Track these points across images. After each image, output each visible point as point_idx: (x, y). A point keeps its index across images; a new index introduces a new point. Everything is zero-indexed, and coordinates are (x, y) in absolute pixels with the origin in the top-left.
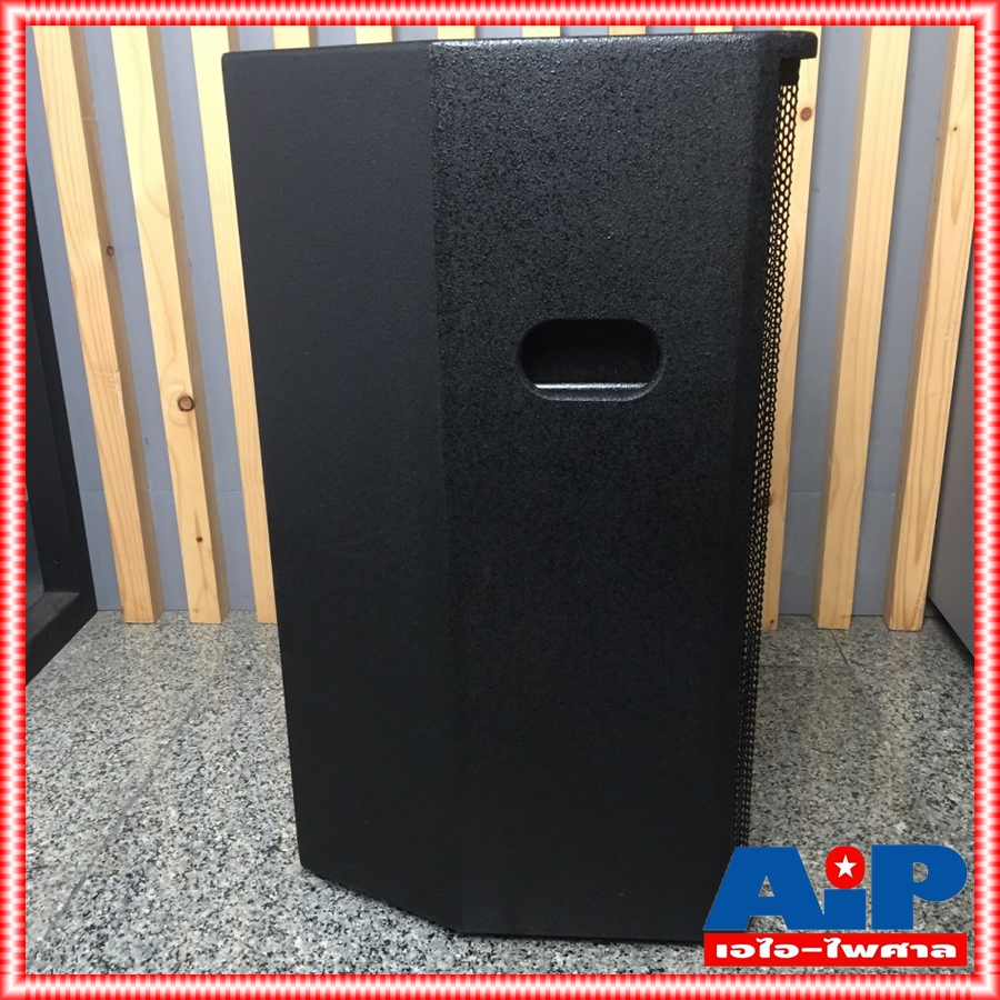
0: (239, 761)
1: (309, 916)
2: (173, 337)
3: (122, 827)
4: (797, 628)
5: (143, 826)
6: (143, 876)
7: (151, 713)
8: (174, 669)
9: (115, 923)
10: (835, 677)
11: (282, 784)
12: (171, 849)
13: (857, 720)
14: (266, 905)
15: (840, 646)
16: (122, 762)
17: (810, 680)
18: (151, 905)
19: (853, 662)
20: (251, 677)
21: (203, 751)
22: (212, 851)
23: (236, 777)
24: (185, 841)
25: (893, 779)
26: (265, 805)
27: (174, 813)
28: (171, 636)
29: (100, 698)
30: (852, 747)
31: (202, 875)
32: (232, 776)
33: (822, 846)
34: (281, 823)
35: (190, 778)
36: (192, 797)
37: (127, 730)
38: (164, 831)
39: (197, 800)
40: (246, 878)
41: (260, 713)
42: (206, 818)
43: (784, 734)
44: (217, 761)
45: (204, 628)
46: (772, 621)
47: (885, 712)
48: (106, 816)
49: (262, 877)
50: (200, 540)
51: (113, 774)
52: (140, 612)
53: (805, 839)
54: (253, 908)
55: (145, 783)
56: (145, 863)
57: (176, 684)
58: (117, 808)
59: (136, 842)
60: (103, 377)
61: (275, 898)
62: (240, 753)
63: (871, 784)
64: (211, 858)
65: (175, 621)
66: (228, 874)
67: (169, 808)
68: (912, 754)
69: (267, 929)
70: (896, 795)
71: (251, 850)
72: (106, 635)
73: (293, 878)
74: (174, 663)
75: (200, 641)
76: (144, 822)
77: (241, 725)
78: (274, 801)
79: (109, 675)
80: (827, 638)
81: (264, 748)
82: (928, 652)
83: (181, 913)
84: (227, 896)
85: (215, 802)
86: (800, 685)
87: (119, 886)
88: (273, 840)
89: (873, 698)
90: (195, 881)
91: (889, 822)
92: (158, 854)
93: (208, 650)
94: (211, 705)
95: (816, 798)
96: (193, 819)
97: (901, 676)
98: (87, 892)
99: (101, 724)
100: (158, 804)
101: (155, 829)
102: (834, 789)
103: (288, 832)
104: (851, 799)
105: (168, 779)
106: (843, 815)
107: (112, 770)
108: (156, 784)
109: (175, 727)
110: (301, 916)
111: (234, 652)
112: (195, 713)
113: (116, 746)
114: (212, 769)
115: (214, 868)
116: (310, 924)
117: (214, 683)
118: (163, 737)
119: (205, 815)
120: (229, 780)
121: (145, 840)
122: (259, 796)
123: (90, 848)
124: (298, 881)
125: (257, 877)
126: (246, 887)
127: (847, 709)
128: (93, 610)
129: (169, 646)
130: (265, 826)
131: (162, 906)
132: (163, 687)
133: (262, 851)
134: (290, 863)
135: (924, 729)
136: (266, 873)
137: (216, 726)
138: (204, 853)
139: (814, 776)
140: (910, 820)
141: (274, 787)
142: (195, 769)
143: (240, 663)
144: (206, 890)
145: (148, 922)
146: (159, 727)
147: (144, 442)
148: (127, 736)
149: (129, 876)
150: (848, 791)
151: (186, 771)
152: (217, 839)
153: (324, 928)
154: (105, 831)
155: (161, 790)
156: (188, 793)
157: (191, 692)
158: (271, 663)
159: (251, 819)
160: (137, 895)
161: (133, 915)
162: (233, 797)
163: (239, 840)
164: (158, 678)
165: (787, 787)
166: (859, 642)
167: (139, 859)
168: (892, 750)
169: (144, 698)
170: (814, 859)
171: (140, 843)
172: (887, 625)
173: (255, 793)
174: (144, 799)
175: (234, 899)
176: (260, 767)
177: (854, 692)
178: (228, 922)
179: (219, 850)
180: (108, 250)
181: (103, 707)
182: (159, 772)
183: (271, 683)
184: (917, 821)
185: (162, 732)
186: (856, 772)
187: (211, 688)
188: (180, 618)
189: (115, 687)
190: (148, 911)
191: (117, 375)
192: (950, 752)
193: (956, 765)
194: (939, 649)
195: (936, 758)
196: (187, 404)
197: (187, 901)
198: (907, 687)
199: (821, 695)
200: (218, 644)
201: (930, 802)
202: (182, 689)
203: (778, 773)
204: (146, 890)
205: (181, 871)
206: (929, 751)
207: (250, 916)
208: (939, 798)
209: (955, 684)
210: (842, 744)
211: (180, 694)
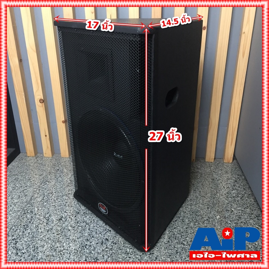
0: (54, 195)
1: (68, 237)
2: (38, 84)
3: (23, 213)
4: (200, 162)
5: (28, 213)
6: (27, 226)
7: (32, 182)
8: (39, 169)
9: (20, 238)
10: (208, 176)
11: (64, 202)
12: (35, 219)
13: (211, 188)
14: (57, 234)
15: (210, 166)
16: (24, 195)
17: (201, 176)
18: (29, 233)
19: (213, 171)
20: (58, 172)
21: (45, 192)
22: (45, 219)
23: (53, 200)
24: (38, 217)
25: (218, 204)
26: (59, 208)
27: (36, 209)
28: (39, 160)
29: (20, 177)
30: (209, 195)
31: (42, 226)
32: (51, 199)
33: (197, 222)
34: (63, 212)
35: (41, 200)
36: (41, 205)
37: (26, 186)
38: (33, 214)
39: (42, 206)
40: (53, 227)
41: (60, 182)
42: (44, 211)
43: (193, 191)
44: (48, 195)
45: (47, 158)
46: (194, 160)
47: (219, 185)
48: (19, 210)
49: (57, 227)
50: (46, 136)
51: (22, 198)
52: (31, 154)
53: (194, 220)
54: (54, 235)
55: (30, 201)
57: (39, 174)
58: (22, 208)
60: (20, 94)
61: (60, 233)
62: (54, 193)
63: (212, 205)
64: (45, 222)
65: (40, 156)
66: (49, 226)
67: (35, 208)
68: (224, 197)
69: (57, 241)
70: (218, 208)
71: (55, 220)
72: (22, 160)
73: (64, 227)
74: (39, 168)
75: (46, 162)
76: (29, 211)
77: (55, 186)
78: (62, 207)
79: (22, 171)
80: (207, 164)
81: (60, 192)
82: (233, 169)
83: (36, 236)
84: (48, 232)
85: (47, 207)
86: (199, 177)
87: (21, 228)
88: (61, 217)
89: (217, 182)
90: (40, 228)
91: (215, 215)
92: (32, 220)
93: (48, 164)
94: (48, 180)
95: (198, 209)
96: (41, 211)
97: (225, 176)
98: (13, 230)
99: (19, 184)
100: (33, 207)
101: (31, 213)
102: (203, 206)
103: (64, 215)
104: (207, 209)
105: (35, 200)
106: (204, 213)
107: (21, 197)
108: (32, 201)
109: (38, 186)
110: (66, 237)
111: (55, 165)
112: (44, 182)
113: (23, 191)
114: (47, 197)
115: (45, 224)
116: (68, 239)
118: (35, 189)
119: (44, 210)
120: (51, 200)
121: (29, 216)
122: (58, 205)
123: (15, 218)
124: (66, 228)
125: (56, 227)
126: (53, 229)
128: (19, 153)
129: (38, 163)
130: (59, 213)
131: (31, 234)
132: (36, 175)
133: (58, 220)
134: (64, 223)
135: (228, 190)
136: (58, 226)
137: (48, 186)
138: (43, 220)
139: (198, 203)
140: (221, 215)
141: (62, 203)
142: (42, 197)
143: (56, 168)
144: (43, 230)
145: (28, 238)
146: (34, 186)
147: (31, 110)
148: (26, 188)
149: (24, 226)
150: (206, 207)
151: (40, 198)
152: (46, 217)
153: (71, 241)
154: (19, 214)
155: (33, 203)
157: (43, 176)
158: (64, 168)
159: (55, 211)
160: (26, 231)
162: (51, 205)
163: (52, 217)
164: (35, 172)
165: (191, 206)
166: (216, 166)
167: (27, 221)
168: (219, 196)
169: (31, 177)
170: (195, 225)
171: (27, 217)
172: (223, 161)
173: (57, 204)
174: (29, 205)
175: (50, 232)
176: (59, 197)
177: (212, 180)
178: (48, 238)
179: (47, 219)
180: (20, 61)
181: (20, 180)
182: (33, 198)
183: (63, 174)
184: (222, 216)
186: (209, 202)
187: (48, 175)
188: (42, 155)
189: (24, 174)
190: (28, 235)
191: (23, 93)
192: (234, 197)
193: (235, 200)
194: (236, 168)
195: (230, 198)
196: (42, 101)
197: (38, 233)
198: (226, 179)
199: (203, 180)
200: (51, 163)
201: (226, 210)
202: (41, 175)
203: (189, 202)
204: (27, 230)
205: (37, 225)
206: (229, 196)
207: (53, 237)
208: (229, 209)
209: (238, 178)
210: (206, 194)
211: (40, 177)
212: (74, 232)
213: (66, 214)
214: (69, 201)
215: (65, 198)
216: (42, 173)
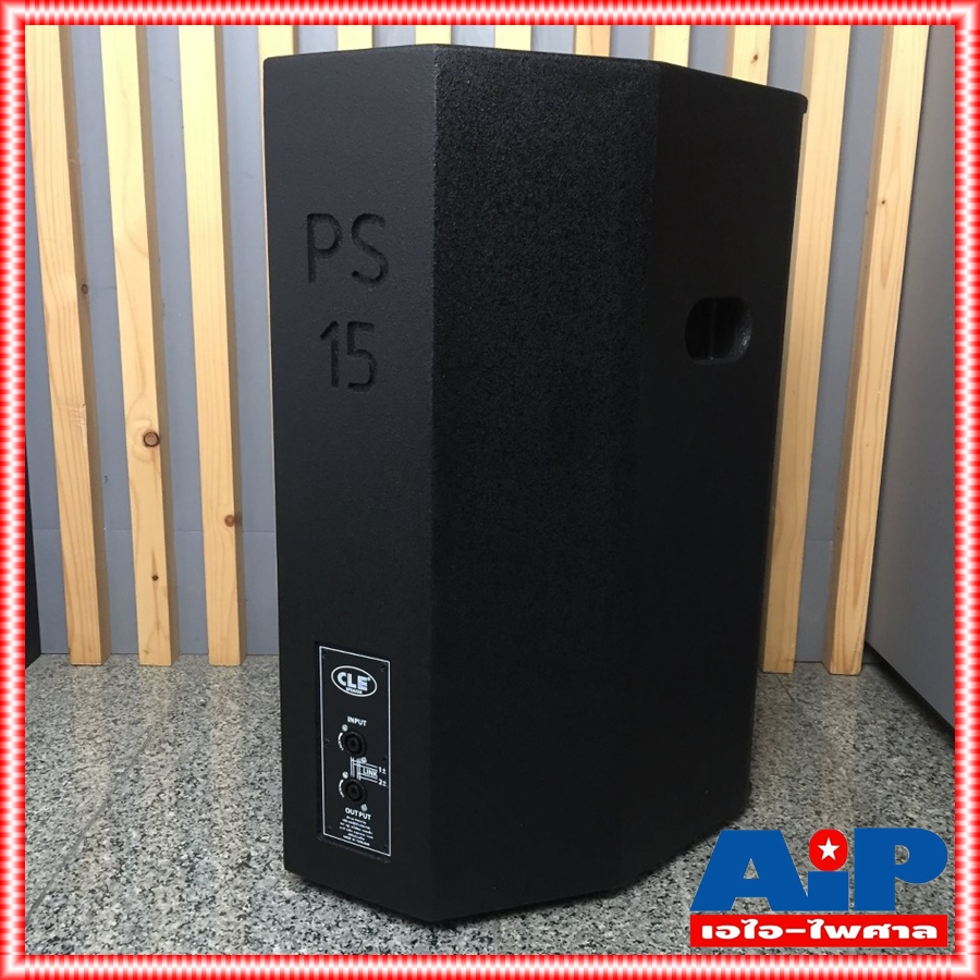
0: (199, 787)
1: (285, 926)
2: (143, 371)
3: (81, 847)
5: (104, 846)
6: (107, 891)
7: (104, 745)
8: (126, 705)
9: (80, 935)
10: (785, 714)
11: (247, 807)
12: (135, 867)
13: (810, 749)
14: (239, 917)
15: (785, 686)
16: (76, 788)
18: (117, 918)
19: (799, 700)
20: (206, 712)
21: (162, 778)
22: (178, 868)
23: (199, 802)
24: (149, 859)
25: (852, 799)
26: (231, 826)
27: (135, 834)
28: (120, 677)
29: (49, 731)
30: (809, 771)
31: (170, 890)
32: (194, 800)
34: (249, 842)
35: (150, 803)
36: (154, 819)
37: (80, 760)
38: (126, 850)
39: (158, 823)
40: (216, 892)
42: (170, 838)
44: (177, 787)
45: (154, 670)
47: (836, 743)
48: (63, 837)
49: (233, 892)
50: (155, 578)
51: (68, 799)
52: (88, 653)
54: (226, 920)
55: (102, 807)
56: (108, 879)
57: (127, 719)
58: (75, 830)
59: (97, 861)
60: (68, 411)
61: (248, 910)
62: (200, 780)
63: (831, 804)
64: (178, 875)
65: (123, 664)
66: (198, 889)
67: (130, 830)
68: (867, 778)
69: (243, 938)
70: (856, 813)
72: (51, 676)
73: (264, 891)
74: (125, 701)
75: (151, 681)
76: (104, 842)
77: (200, 755)
78: (240, 822)
79: (57, 711)
80: (773, 681)
81: (225, 775)
82: (869, 692)
83: (151, 925)
84: (197, 908)
85: (178, 824)
87: (82, 901)
88: (242, 857)
89: (823, 731)
90: (163, 896)
92: (121, 871)
93: (159, 689)
94: (168, 738)
95: (781, 816)
96: (156, 839)
97: (847, 713)
98: (48, 907)
99: (51, 754)
100: (118, 826)
101: (117, 849)
102: (797, 808)
103: (257, 851)
104: (815, 817)
105: (127, 804)
106: (809, 831)
107: (67, 796)
108: (114, 808)
109: (131, 757)
110: (277, 925)
111: (188, 691)
112: (151, 744)
113: (70, 774)
114: (172, 794)
115: (182, 884)
116: (288, 933)
117: (168, 718)
118: (118, 766)
119: (168, 836)
120: (191, 804)
121: (106, 858)
122: (223, 819)
123: (49, 866)
124: (271, 894)
125: (228, 891)
126: (217, 901)
127: (800, 740)
128: (37, 653)
129: (119, 686)
130: (232, 845)
131: (129, 919)
132: (115, 721)
133: (232, 868)
134: (262, 878)
135: (875, 757)
136: (237, 888)
137: (173, 756)
138: (170, 870)
139: (776, 797)
141: (240, 810)
142: (154, 794)
143: (194, 701)
144: (175, 903)
145: (116, 934)
146: (114, 757)
147: (104, 480)
148: (81, 766)
149: (92, 891)
150: (811, 810)
151: (145, 796)
152: (183, 858)
153: (302, 936)
154: (64, 851)
155: (120, 813)
156: (149, 816)
157: (145, 726)
158: (226, 700)
159: (217, 839)
160: (102, 909)
161: (100, 927)
162: (196, 820)
163: (206, 858)
164: (110, 714)
166: (803, 684)
167: (102, 876)
168: (848, 775)
169: (95, 731)
171: (101, 862)
172: (828, 670)
173: (220, 816)
174: (102, 821)
175: (205, 911)
176: (222, 792)
177: (805, 726)
178: (201, 932)
179: (186, 867)
180: (83, 288)
181: (53, 739)
182: (117, 797)
183: (228, 718)
185: (116, 762)
186: (816, 793)
187: (165, 722)
188: (128, 661)
189: (65, 722)
190: (114, 924)
191: (83, 410)
192: (902, 777)
193: (910, 788)
194: (878, 690)
195: (890, 782)
196: (153, 440)
197: (156, 914)
198: (853, 722)
199: (774, 728)
200: (170, 684)
202: (136, 723)
204: (111, 904)
205: (147, 886)
206: (882, 775)
207: (224, 927)
208: (898, 815)
209: (897, 719)
210: (799, 771)
211: (133, 728)
212: (309, 906)
213: (263, 847)
214: (269, 803)
215: (249, 794)
216: (138, 716)
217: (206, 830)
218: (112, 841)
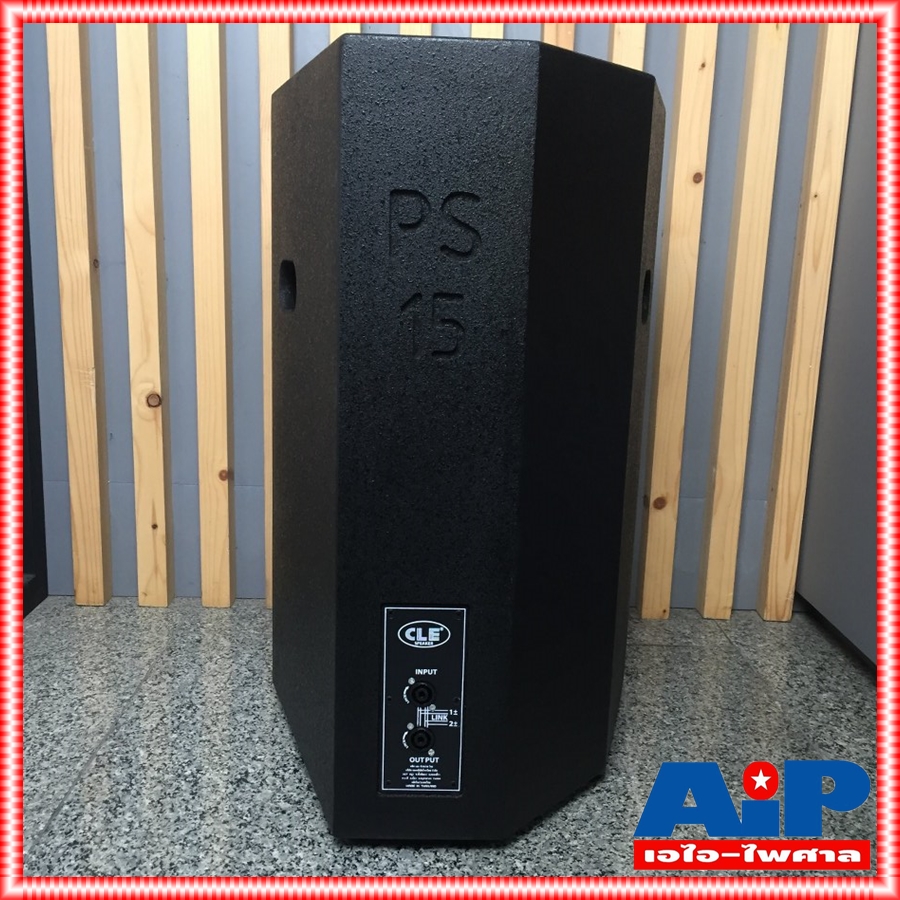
0: (198, 712)
1: (283, 833)
2: (148, 339)
3: (94, 763)
4: (686, 618)
5: (115, 763)
6: (120, 802)
7: (110, 675)
8: (128, 641)
9: (97, 840)
10: (725, 655)
11: (242, 730)
12: (144, 781)
13: (748, 686)
14: (241, 825)
15: (724, 631)
16: (87, 712)
17: (703, 657)
18: (130, 824)
19: (737, 643)
20: (201, 648)
21: (164, 705)
22: (183, 782)
23: (198, 725)
24: (156, 774)
25: (787, 729)
26: (229, 747)
27: (142, 753)
28: (121, 616)
29: (59, 663)
30: (748, 705)
31: (177, 801)
33: (736, 778)
34: (246, 760)
35: (154, 726)
36: (159, 740)
37: (88, 688)
38: (135, 767)
39: (163, 743)
40: (219, 803)
41: (214, 676)
42: (174, 757)
43: (688, 695)
44: (178, 712)
45: (152, 610)
46: (665, 611)
47: (771, 680)
48: (77, 755)
49: (234, 803)
50: (155, 527)
51: (80, 722)
52: (91, 594)
54: (228, 827)
55: (111, 730)
56: (120, 792)
57: (130, 653)
58: (87, 749)
59: (109, 776)
60: (79, 373)
61: (249, 819)
62: (199, 706)
63: (769, 733)
64: (184, 788)
65: (124, 605)
66: (201, 800)
67: (138, 749)
68: (800, 711)
69: (245, 844)
70: (792, 741)
71: (220, 782)
72: (58, 615)
73: (263, 803)
74: (127, 637)
75: (150, 620)
76: (115, 760)
78: (237, 744)
79: (65, 645)
80: (712, 626)
81: (221, 703)
82: (799, 637)
83: (161, 831)
84: (202, 817)
85: (181, 745)
86: (695, 659)
87: (97, 810)
88: (240, 774)
89: (759, 670)
90: (170, 806)
92: (132, 785)
93: (158, 627)
94: (167, 670)
95: (724, 743)
96: (162, 758)
97: (780, 654)
98: (66, 815)
99: (62, 683)
100: (127, 746)
101: (126, 765)
102: (738, 736)
103: (254, 768)
104: (755, 743)
105: (134, 726)
106: (750, 756)
107: (78, 719)
108: (122, 730)
109: (135, 686)
110: (275, 833)
111: (183, 629)
112: (152, 675)
113: (80, 700)
114: (174, 719)
115: (188, 796)
116: (285, 839)
117: (166, 652)
118: (124, 694)
119: (172, 754)
120: (192, 727)
121: (118, 774)
122: (222, 740)
123: (65, 780)
124: (268, 806)
125: (229, 803)
126: (219, 811)
127: (739, 678)
128: (45, 594)
129: (121, 624)
130: (231, 763)
131: (141, 826)
132: (119, 655)
134: (259, 792)
135: (807, 693)
136: (237, 800)
137: (173, 685)
138: (175, 784)
139: (719, 726)
141: (236, 733)
142: (158, 719)
143: (189, 637)
144: (182, 813)
145: (129, 839)
146: (119, 686)
147: (109, 437)
148: (90, 693)
149: (106, 802)
150: (752, 738)
151: (150, 720)
152: (187, 773)
153: (299, 842)
154: (78, 767)
155: (128, 735)
156: (154, 737)
157: (147, 659)
158: (218, 637)
159: (217, 757)
160: (116, 817)
161: (114, 833)
162: (197, 741)
163: (208, 775)
164: (114, 648)
165: (698, 735)
166: (740, 629)
167: (114, 789)
168: (783, 708)
169: (101, 663)
171: (113, 777)
172: (761, 617)
173: (218, 738)
174: (112, 742)
175: (209, 820)
176: (220, 717)
177: (743, 665)
178: (206, 838)
179: (189, 782)
180: (95, 263)
181: (63, 670)
182: (124, 720)
183: (221, 653)
185: (122, 690)
186: (754, 723)
187: (165, 656)
188: (128, 602)
189: (72, 655)
190: (128, 830)
191: (92, 373)
192: (831, 710)
193: (839, 719)
194: (808, 635)
195: (821, 714)
196: (155, 401)
197: (164, 822)
198: (786, 662)
199: (715, 667)
200: (167, 623)
201: (821, 746)
202: (138, 657)
203: (688, 724)
204: (123, 813)
205: (156, 798)
206: (814, 708)
207: (227, 834)
208: (830, 744)
209: (826, 660)
210: (739, 703)
211: (136, 661)
212: (303, 816)
213: (259, 765)
214: (262, 727)
215: (244, 719)
216: (141, 650)
217: (206, 750)
218: (121, 758)
